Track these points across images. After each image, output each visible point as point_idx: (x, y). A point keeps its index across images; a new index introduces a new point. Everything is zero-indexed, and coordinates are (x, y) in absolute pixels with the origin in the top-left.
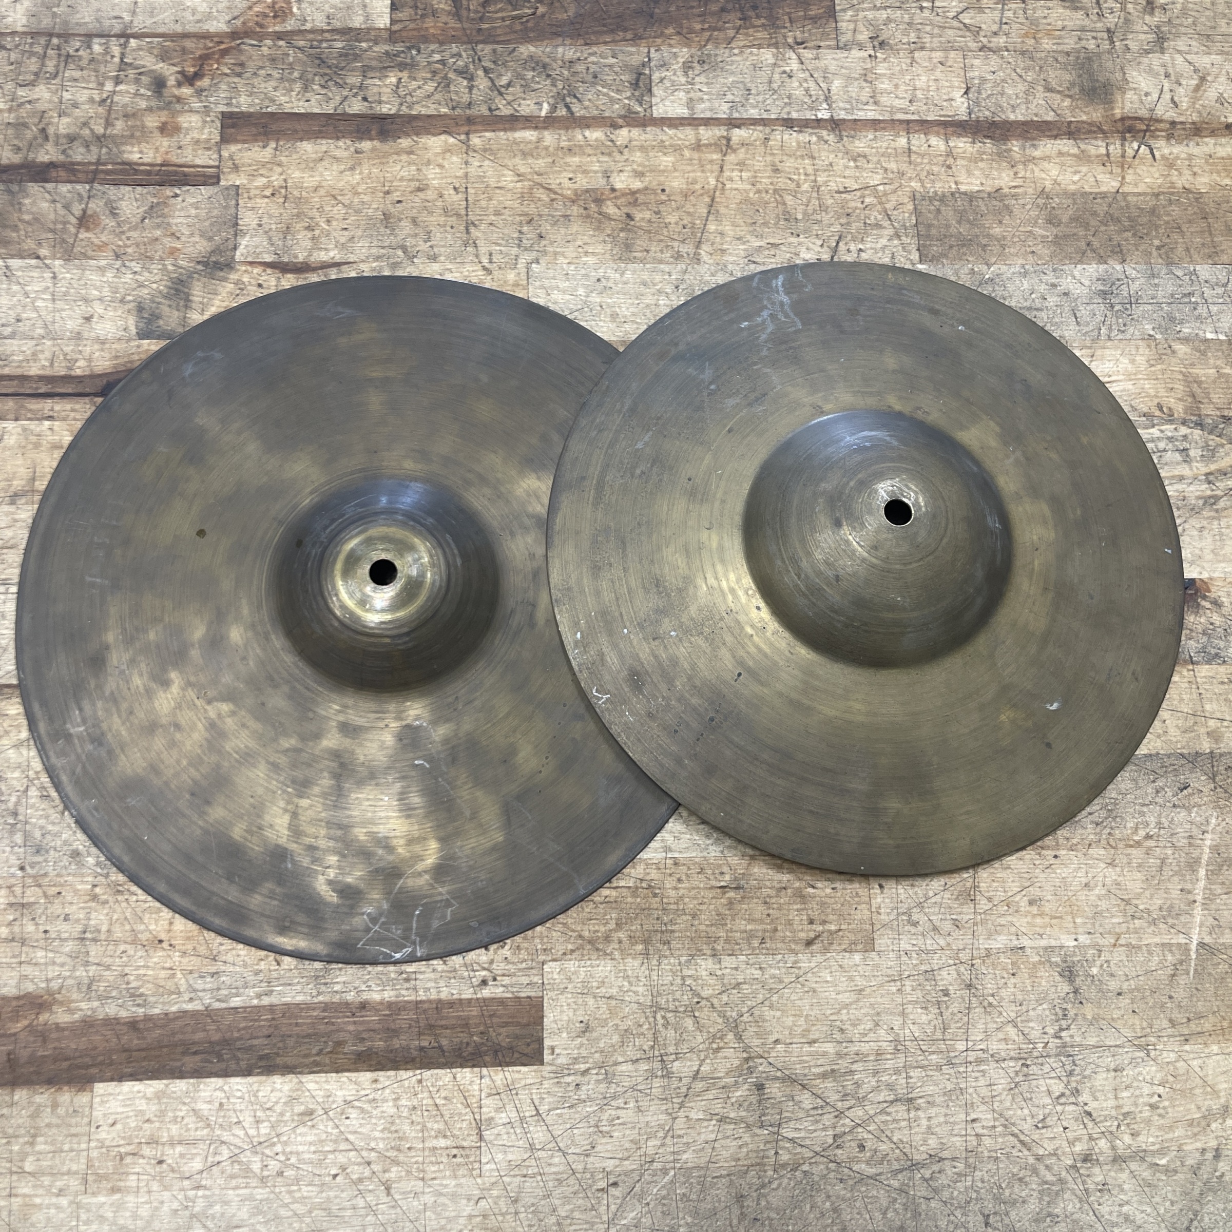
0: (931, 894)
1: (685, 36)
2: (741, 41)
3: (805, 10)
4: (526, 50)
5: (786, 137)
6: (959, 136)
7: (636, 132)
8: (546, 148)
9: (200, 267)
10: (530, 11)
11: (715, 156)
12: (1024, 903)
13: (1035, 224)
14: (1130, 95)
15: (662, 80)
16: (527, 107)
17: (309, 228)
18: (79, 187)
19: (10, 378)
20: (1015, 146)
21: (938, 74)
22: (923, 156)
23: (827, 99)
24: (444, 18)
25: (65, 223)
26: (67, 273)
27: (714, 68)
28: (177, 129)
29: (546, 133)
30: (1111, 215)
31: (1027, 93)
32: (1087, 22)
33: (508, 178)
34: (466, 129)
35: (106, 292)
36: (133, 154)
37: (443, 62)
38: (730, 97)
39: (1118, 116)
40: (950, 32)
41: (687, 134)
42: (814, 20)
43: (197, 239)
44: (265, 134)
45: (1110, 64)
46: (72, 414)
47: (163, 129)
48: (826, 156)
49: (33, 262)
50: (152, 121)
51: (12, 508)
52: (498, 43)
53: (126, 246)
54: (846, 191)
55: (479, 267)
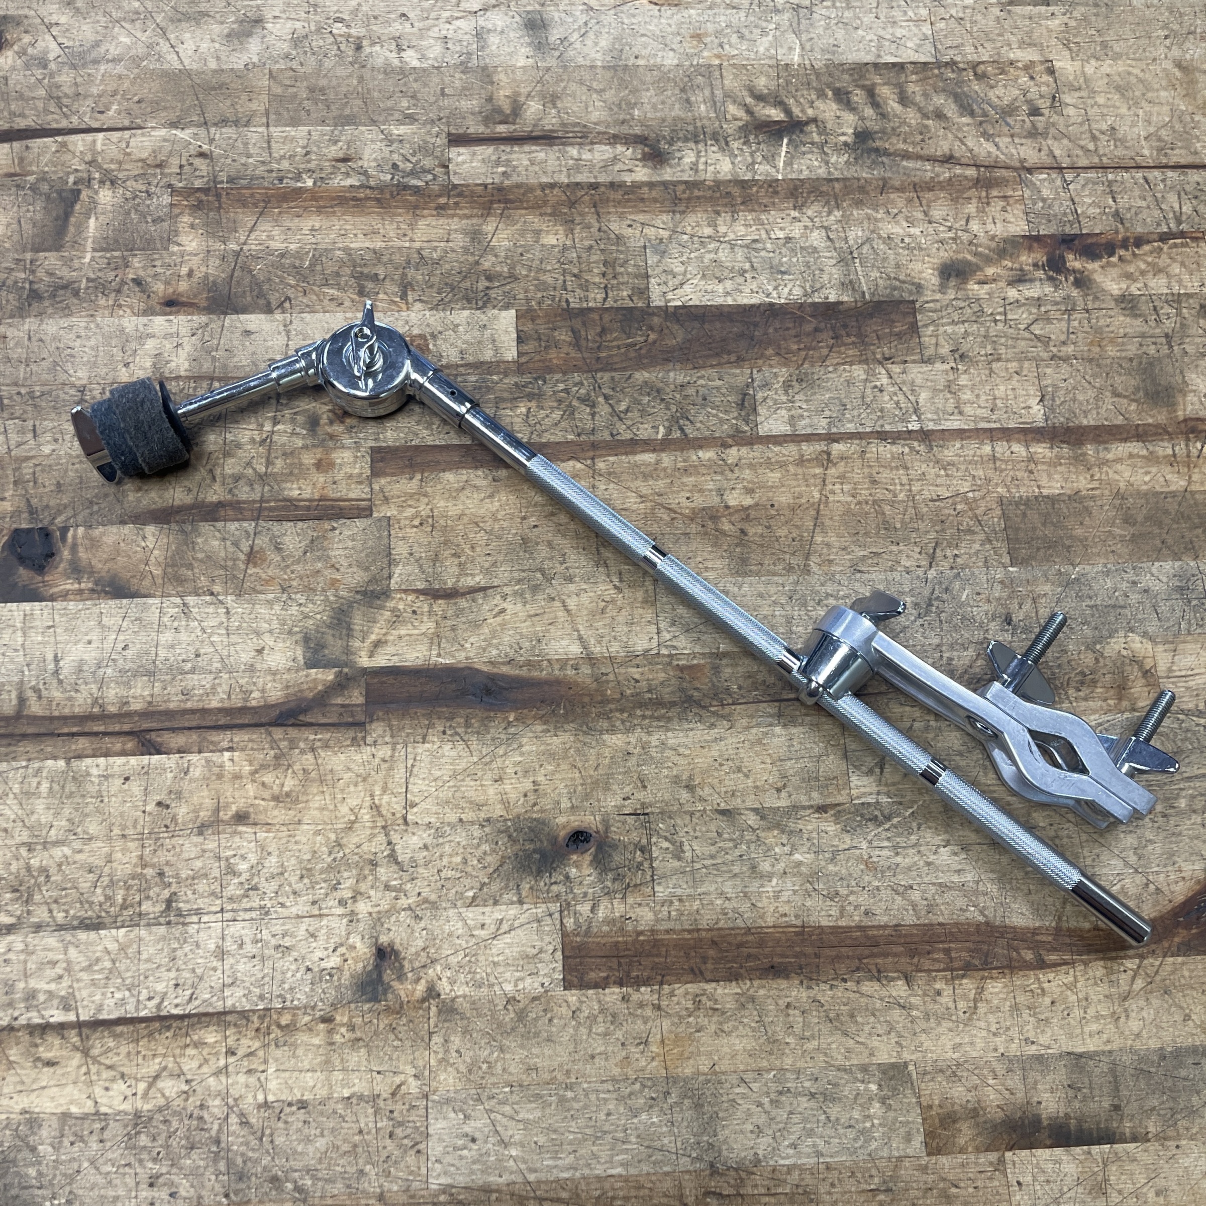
0: (1065, 1189)
1: (784, 357)
2: (833, 359)
3: (891, 327)
4: (641, 376)
5: (881, 449)
6: (1039, 441)
7: (744, 450)
8: (665, 469)
9: (359, 597)
10: (642, 339)
11: (818, 471)
12: (1151, 1195)
13: (1113, 525)
14: (1190, 397)
15: (765, 399)
16: (645, 431)
17: (455, 555)
18: (245, 524)
19: (193, 711)
20: (1090, 449)
21: (1014, 383)
22: (1006, 462)
23: (916, 411)
24: (565, 349)
25: (235, 560)
26: (239, 608)
27: (812, 385)
28: (331, 465)
29: (663, 455)
30: (1182, 514)
31: (1097, 398)
32: (1145, 328)
33: (632, 501)
34: (591, 454)
35: (275, 625)
36: (293, 490)
37: (567, 391)
38: (827, 413)
39: (1181, 418)
40: (1023, 343)
41: (790, 451)
42: (899, 336)
43: (355, 569)
44: (411, 466)
45: (1170, 369)
46: (250, 745)
47: (319, 466)
48: (919, 467)
49: (208, 598)
50: (308, 459)
51: (200, 839)
52: (615, 370)
53: (290, 579)
54: (939, 499)
55: (611, 586)
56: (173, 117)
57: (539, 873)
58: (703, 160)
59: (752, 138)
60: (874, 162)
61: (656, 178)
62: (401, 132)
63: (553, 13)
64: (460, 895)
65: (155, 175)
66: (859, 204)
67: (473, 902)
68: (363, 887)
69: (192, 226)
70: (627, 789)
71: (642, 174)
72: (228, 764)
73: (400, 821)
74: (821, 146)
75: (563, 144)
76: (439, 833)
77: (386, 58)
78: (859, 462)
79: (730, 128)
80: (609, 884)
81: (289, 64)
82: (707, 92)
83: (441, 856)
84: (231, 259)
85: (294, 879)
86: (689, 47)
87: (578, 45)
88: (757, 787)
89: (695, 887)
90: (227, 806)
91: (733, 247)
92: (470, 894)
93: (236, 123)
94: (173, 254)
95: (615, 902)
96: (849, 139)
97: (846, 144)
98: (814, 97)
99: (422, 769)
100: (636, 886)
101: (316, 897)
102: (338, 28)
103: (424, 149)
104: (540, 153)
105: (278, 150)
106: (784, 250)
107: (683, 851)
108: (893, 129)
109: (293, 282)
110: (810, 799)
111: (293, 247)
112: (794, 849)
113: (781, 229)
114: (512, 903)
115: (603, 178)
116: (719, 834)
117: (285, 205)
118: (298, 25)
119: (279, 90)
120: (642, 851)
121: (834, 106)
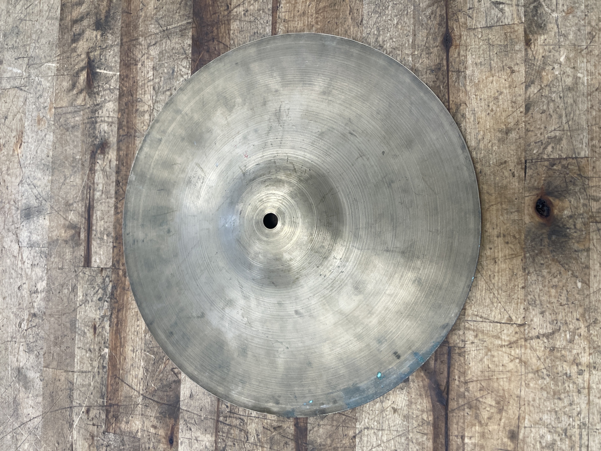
56: (67, 426)
57: (566, 236)
58: (106, 119)
59: (95, 90)
60: (113, 19)
61: (115, 147)
62: (81, 295)
63: (22, 203)
64: (580, 291)
65: (98, 441)
66: (136, 27)
67: (587, 283)
68: (570, 358)
69: (127, 423)
70: (506, 174)
71: (112, 155)
72: (473, 440)
73: (522, 329)
74: (103, 50)
75: (93, 200)
76: (533, 303)
77: (41, 300)
78: (291, 24)
79: (89, 103)
80: (577, 189)
81: (41, 356)
82: (69, 116)
83: (550, 303)
84: (147, 401)
85: (561, 404)
86: (44, 125)
87: (40, 190)
88: (510, 87)
89: (583, 129)
90: (503, 444)
91: (157, 102)
92: (579, 285)
93: (71, 390)
94: (142, 436)
95: (591, 184)
96: (99, 33)
97: (102, 35)
98: (75, 54)
99: (484, 311)
100: (580, 170)
101: (576, 390)
102: (24, 326)
103: (91, 282)
104: (97, 214)
105: (87, 367)
106: (160, 71)
107: (555, 137)
108: (96, 8)
109: (163, 366)
110: (520, 50)
111: (142, 364)
112: (556, 61)
113: (148, 73)
114: (588, 256)
115: (114, 178)
116: (543, 112)
117: (118, 366)
118: (22, 348)
119: (55, 364)
120: (554, 165)
121: (81, 43)
